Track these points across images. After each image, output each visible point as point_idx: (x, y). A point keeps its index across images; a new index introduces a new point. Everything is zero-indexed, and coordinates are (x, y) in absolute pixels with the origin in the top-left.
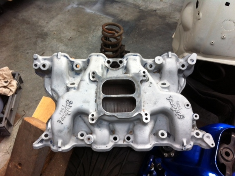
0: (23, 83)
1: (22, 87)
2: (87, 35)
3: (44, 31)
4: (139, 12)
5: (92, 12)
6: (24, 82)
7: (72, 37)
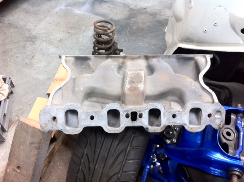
0: (15, 88)
1: (14, 92)
2: (78, 36)
3: (33, 34)
4: (129, 11)
5: (81, 13)
6: (15, 86)
7: (62, 39)
